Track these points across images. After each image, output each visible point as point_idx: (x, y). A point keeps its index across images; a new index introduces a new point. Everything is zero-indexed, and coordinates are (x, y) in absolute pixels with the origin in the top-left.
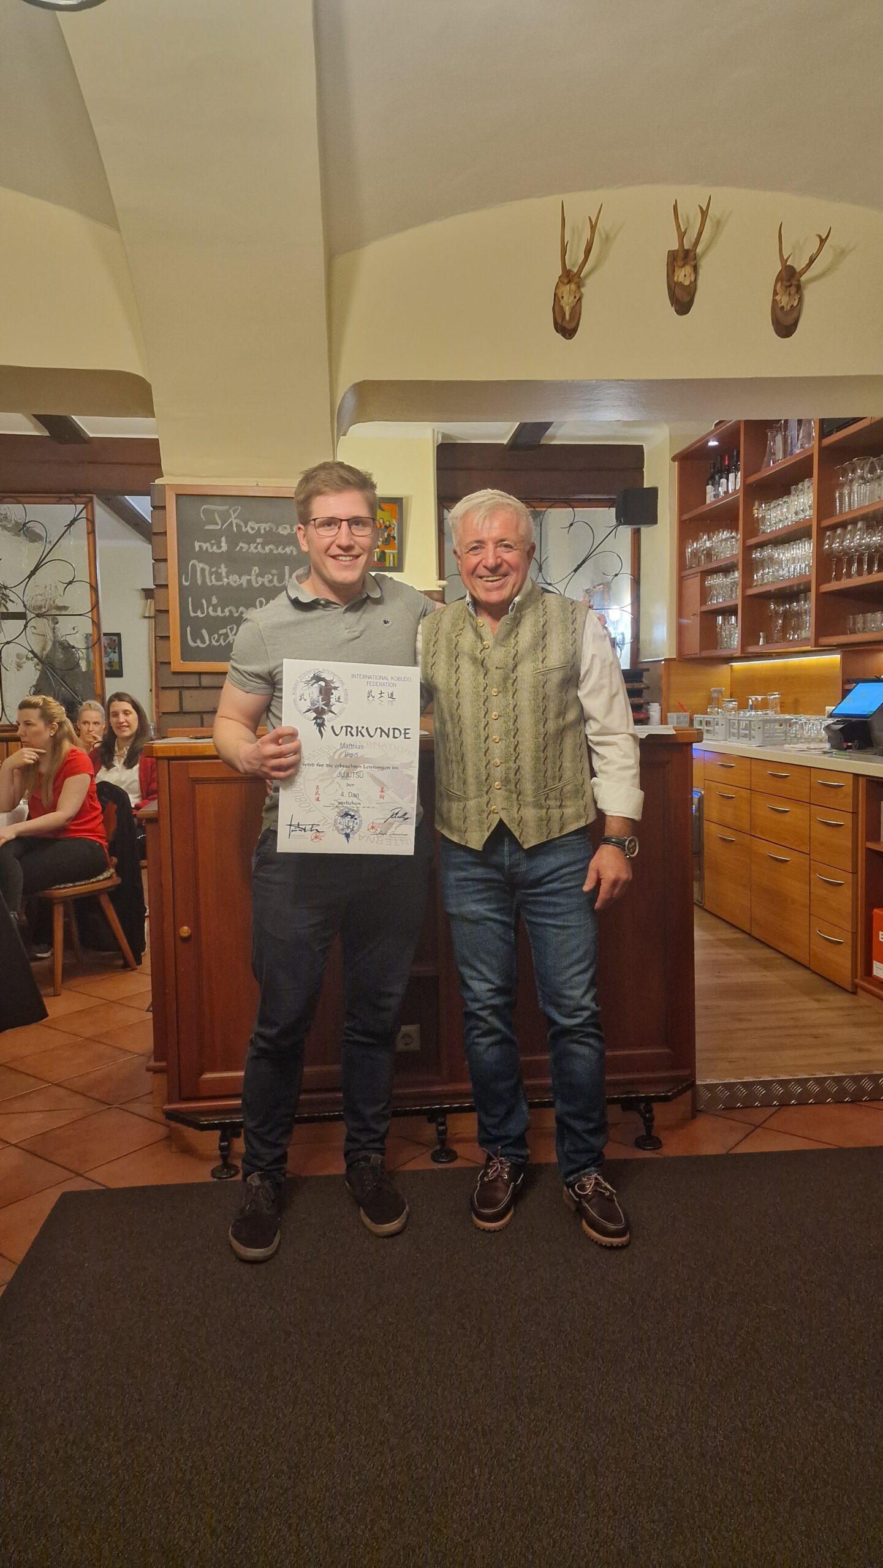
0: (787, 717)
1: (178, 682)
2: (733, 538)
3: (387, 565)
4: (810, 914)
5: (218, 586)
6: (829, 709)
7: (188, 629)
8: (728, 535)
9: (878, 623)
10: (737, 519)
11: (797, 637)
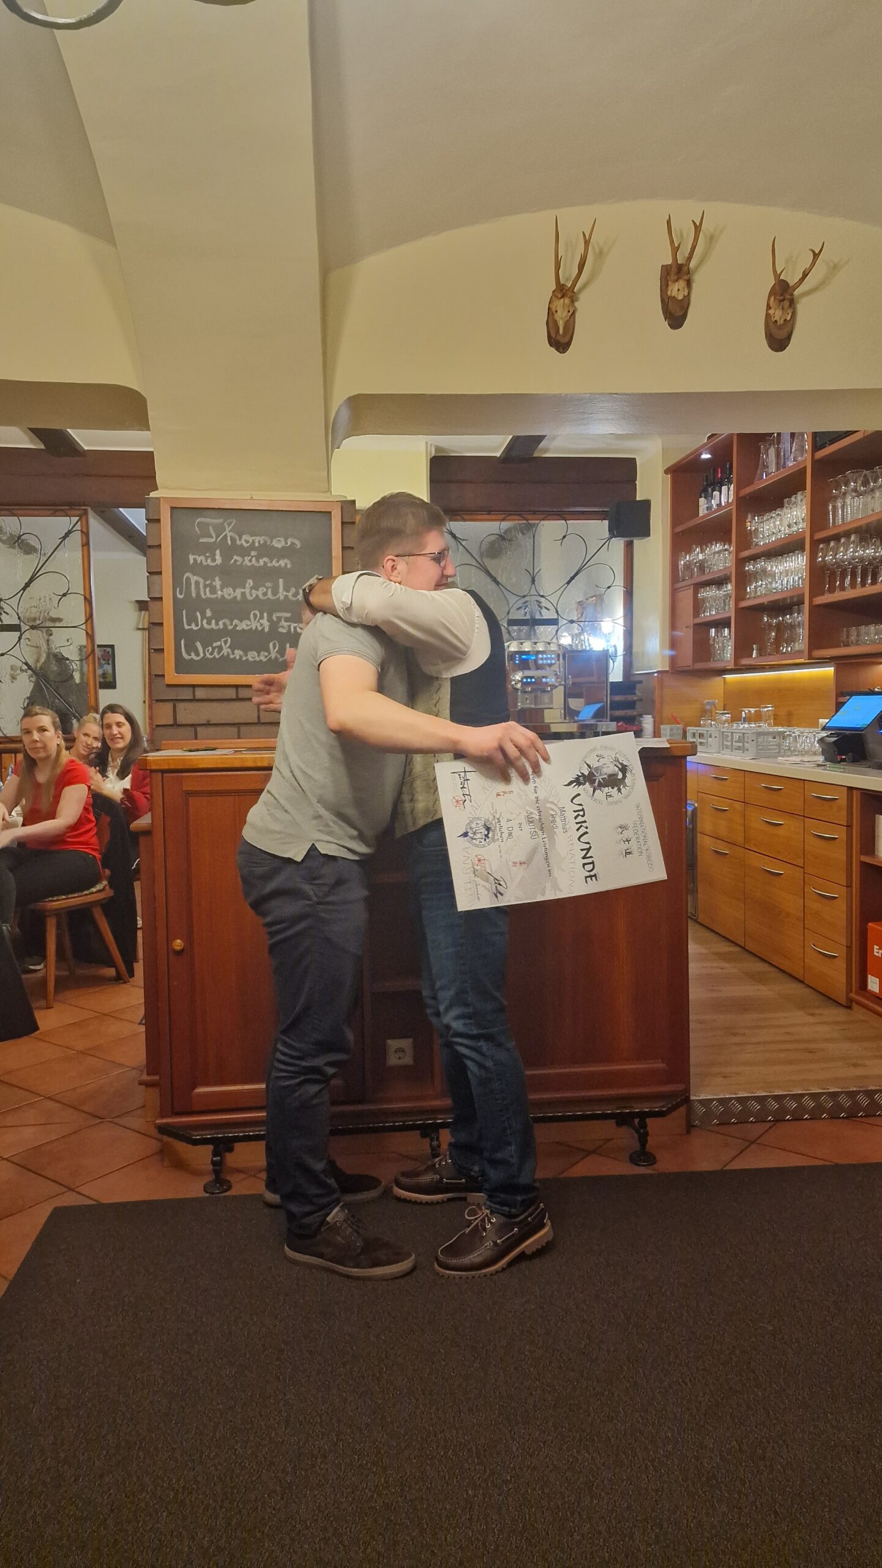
0: (781, 729)
1: (172, 694)
2: (726, 550)
4: (804, 928)
5: (212, 599)
6: (823, 721)
7: (183, 642)
8: (721, 548)
9: (872, 636)
10: (731, 532)
11: (789, 649)
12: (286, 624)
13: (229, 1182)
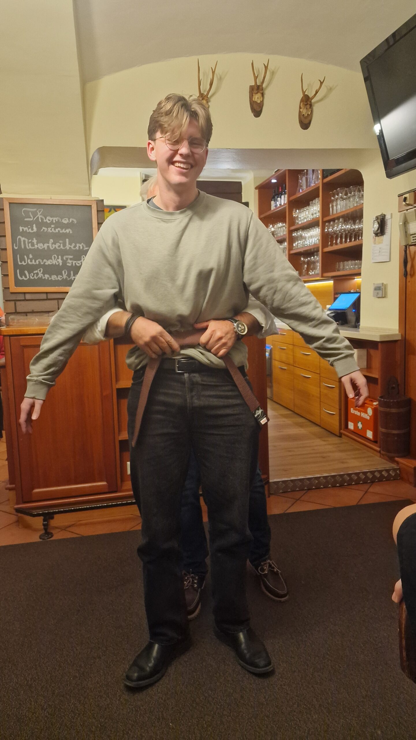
1: (13, 297)
2: (284, 226)
4: (320, 401)
5: (32, 249)
6: (328, 306)
7: (18, 271)
8: (282, 225)
9: (350, 266)
10: (286, 218)
11: (313, 273)
12: (70, 261)
13: (52, 533)
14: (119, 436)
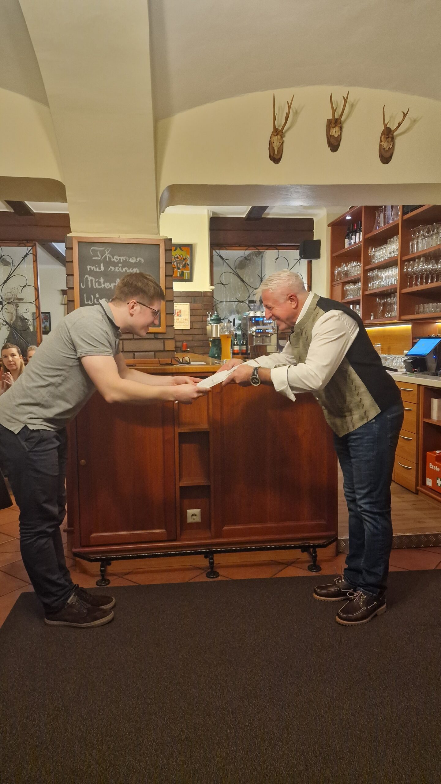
0: (385, 356)
2: (358, 265)
3: (185, 278)
5: (99, 289)
6: (406, 352)
8: (356, 264)
9: (431, 309)
10: (361, 256)
11: (389, 315)
13: (109, 580)
14: (180, 482)
